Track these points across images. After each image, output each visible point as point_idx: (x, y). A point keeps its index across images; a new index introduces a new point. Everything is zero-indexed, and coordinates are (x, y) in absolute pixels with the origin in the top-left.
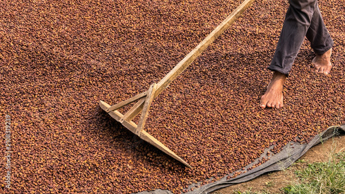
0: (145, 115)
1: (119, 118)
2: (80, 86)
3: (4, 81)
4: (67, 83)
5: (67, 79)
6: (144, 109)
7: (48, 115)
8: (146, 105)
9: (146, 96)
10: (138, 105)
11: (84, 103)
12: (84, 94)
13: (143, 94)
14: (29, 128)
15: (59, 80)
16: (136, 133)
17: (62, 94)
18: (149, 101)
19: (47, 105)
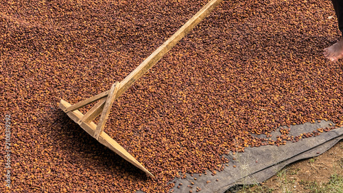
0: (105, 116)
1: (78, 119)
2: (244, 18)
3: (169, 13)
4: (230, 15)
5: (231, 10)
6: (104, 110)
7: (212, 46)
8: (106, 106)
9: (107, 96)
10: (98, 105)
11: (247, 35)
12: (247, 25)
13: (104, 94)
14: (194, 58)
15: (223, 12)
16: (94, 137)
17: (226, 25)
18: (110, 101)
19: (211, 36)
